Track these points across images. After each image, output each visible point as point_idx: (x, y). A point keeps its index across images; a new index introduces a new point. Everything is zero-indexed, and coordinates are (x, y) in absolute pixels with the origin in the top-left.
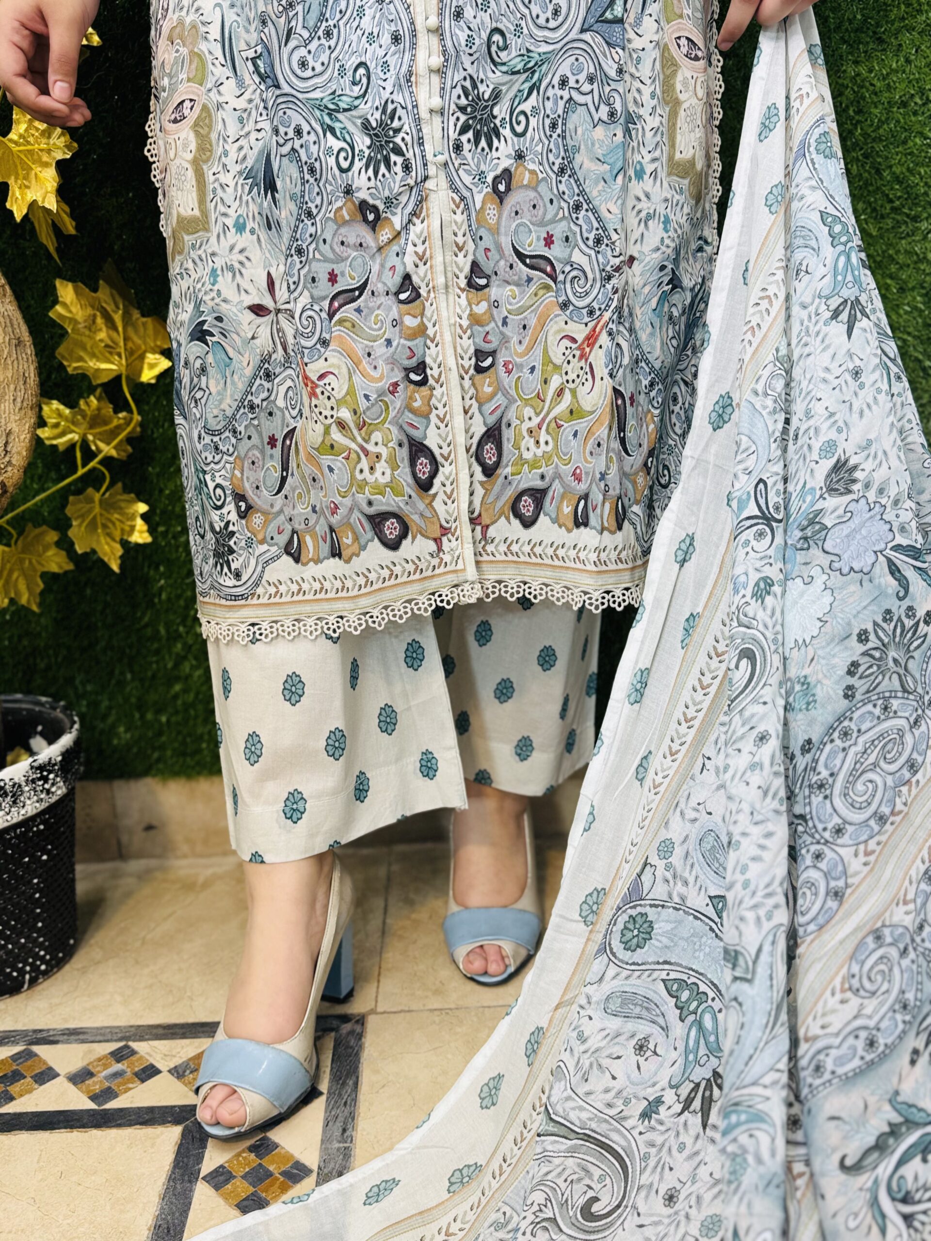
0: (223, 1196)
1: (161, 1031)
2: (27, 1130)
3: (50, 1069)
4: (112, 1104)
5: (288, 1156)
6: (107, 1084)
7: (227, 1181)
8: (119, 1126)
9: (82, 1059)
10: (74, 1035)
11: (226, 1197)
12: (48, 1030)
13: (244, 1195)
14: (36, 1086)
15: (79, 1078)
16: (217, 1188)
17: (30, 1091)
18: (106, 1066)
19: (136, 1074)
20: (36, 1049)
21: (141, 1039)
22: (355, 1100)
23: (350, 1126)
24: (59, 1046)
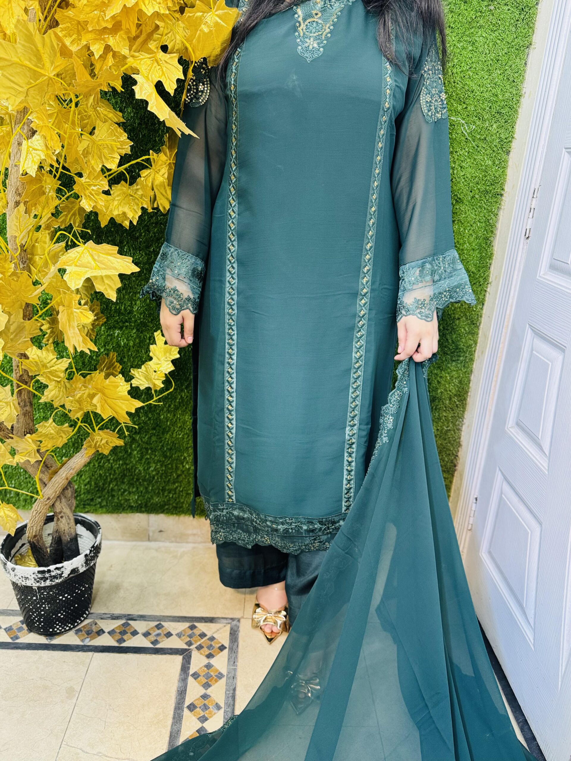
0: (197, 682)
1: (171, 619)
2: (132, 653)
3: (136, 630)
4: (158, 646)
5: (217, 670)
6: (155, 638)
7: (198, 677)
8: (162, 654)
9: (146, 627)
10: (142, 617)
11: (199, 683)
12: (133, 615)
13: (204, 682)
14: (132, 636)
15: (146, 634)
16: (195, 679)
17: (130, 639)
18: (154, 631)
19: (165, 635)
20: (130, 622)
21: (165, 621)
22: (237, 651)
23: (236, 661)
24: (137, 622)
